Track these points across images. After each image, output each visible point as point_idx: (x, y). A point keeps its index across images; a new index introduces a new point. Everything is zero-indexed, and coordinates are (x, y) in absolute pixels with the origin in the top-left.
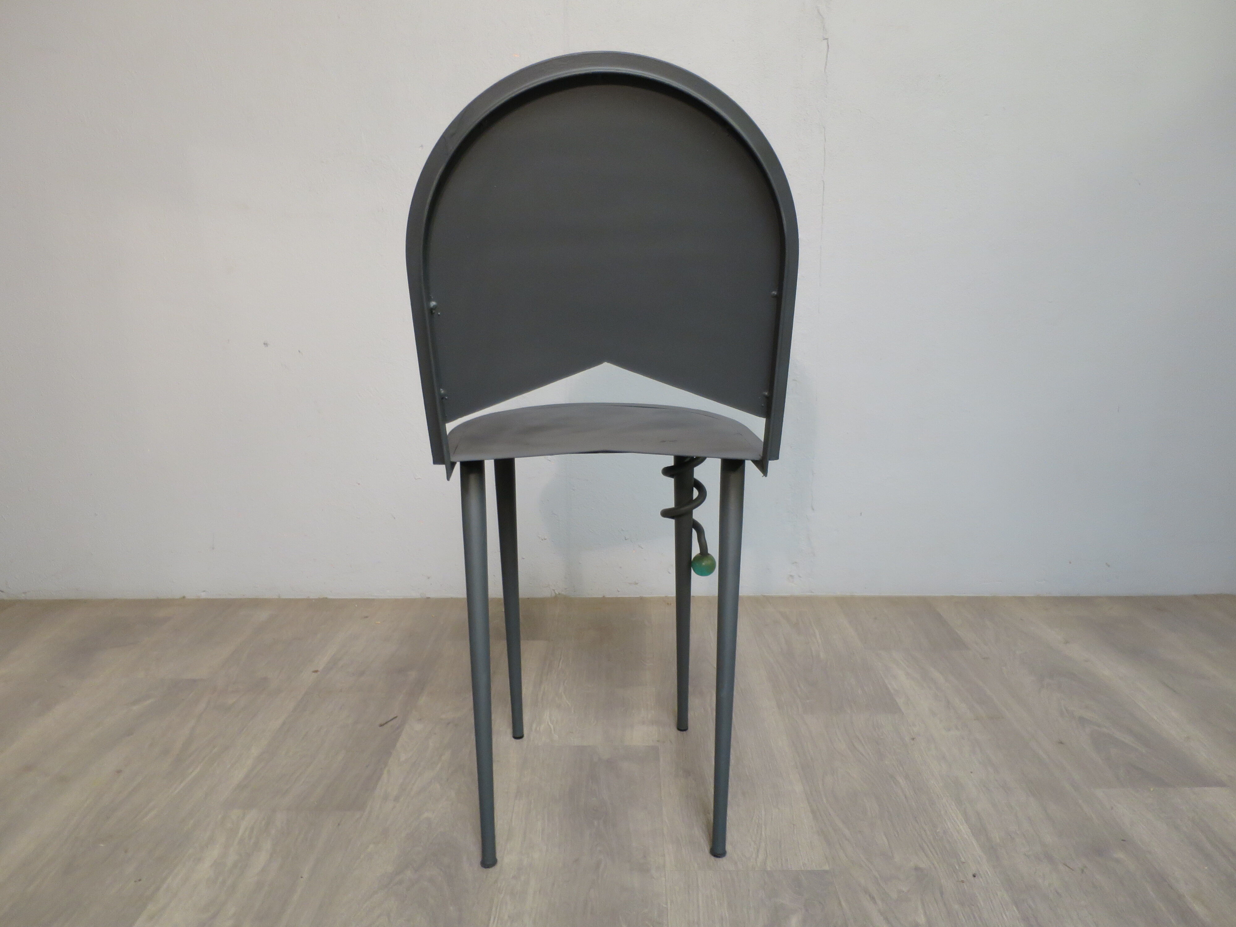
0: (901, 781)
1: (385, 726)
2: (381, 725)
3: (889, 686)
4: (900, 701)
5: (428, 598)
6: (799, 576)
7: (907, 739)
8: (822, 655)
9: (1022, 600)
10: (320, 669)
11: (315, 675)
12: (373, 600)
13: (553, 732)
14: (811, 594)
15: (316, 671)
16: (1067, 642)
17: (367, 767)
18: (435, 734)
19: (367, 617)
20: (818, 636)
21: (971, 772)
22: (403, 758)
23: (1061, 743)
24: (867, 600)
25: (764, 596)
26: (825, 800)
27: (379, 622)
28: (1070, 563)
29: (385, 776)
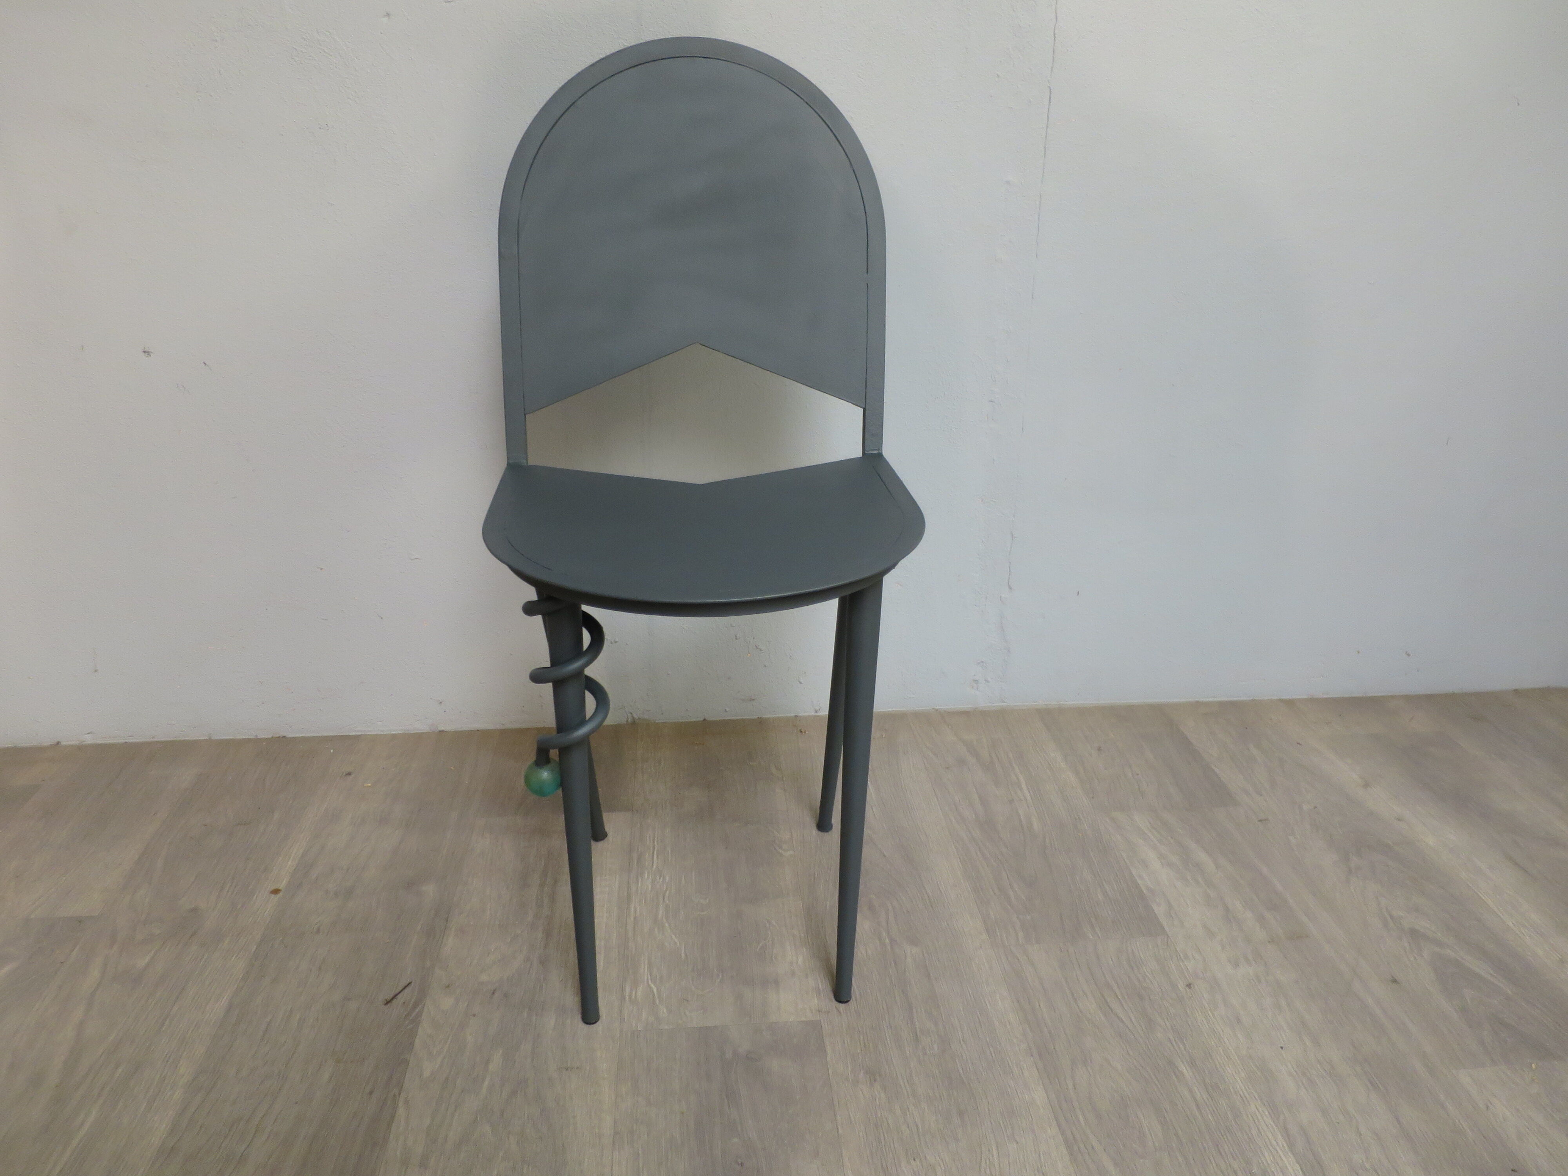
0: (1184, 1069)
1: (394, 1001)
2: (387, 1003)
3: (1139, 882)
4: (1160, 910)
5: (441, 732)
6: (987, 681)
7: (1181, 986)
8: (1036, 825)
9: (1290, 703)
10: (282, 886)
11: (275, 898)
12: (356, 738)
13: (657, 1002)
14: (1002, 704)
15: (276, 892)
16: (1366, 785)
17: (371, 1093)
18: (474, 1015)
19: (349, 774)
20: (1024, 786)
21: (1282, 1048)
22: (428, 1069)
23: (1395, 981)
24: (1082, 712)
25: (937, 710)
26: (1081, 1118)
27: (370, 785)
28: (1359, 652)
29: (401, 1111)
